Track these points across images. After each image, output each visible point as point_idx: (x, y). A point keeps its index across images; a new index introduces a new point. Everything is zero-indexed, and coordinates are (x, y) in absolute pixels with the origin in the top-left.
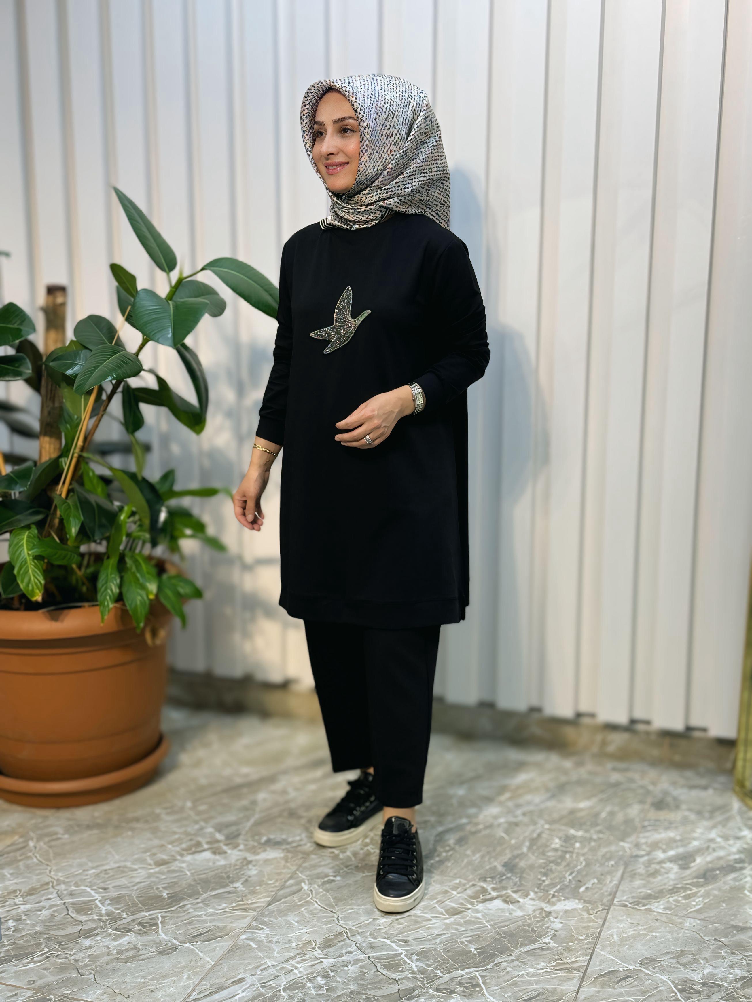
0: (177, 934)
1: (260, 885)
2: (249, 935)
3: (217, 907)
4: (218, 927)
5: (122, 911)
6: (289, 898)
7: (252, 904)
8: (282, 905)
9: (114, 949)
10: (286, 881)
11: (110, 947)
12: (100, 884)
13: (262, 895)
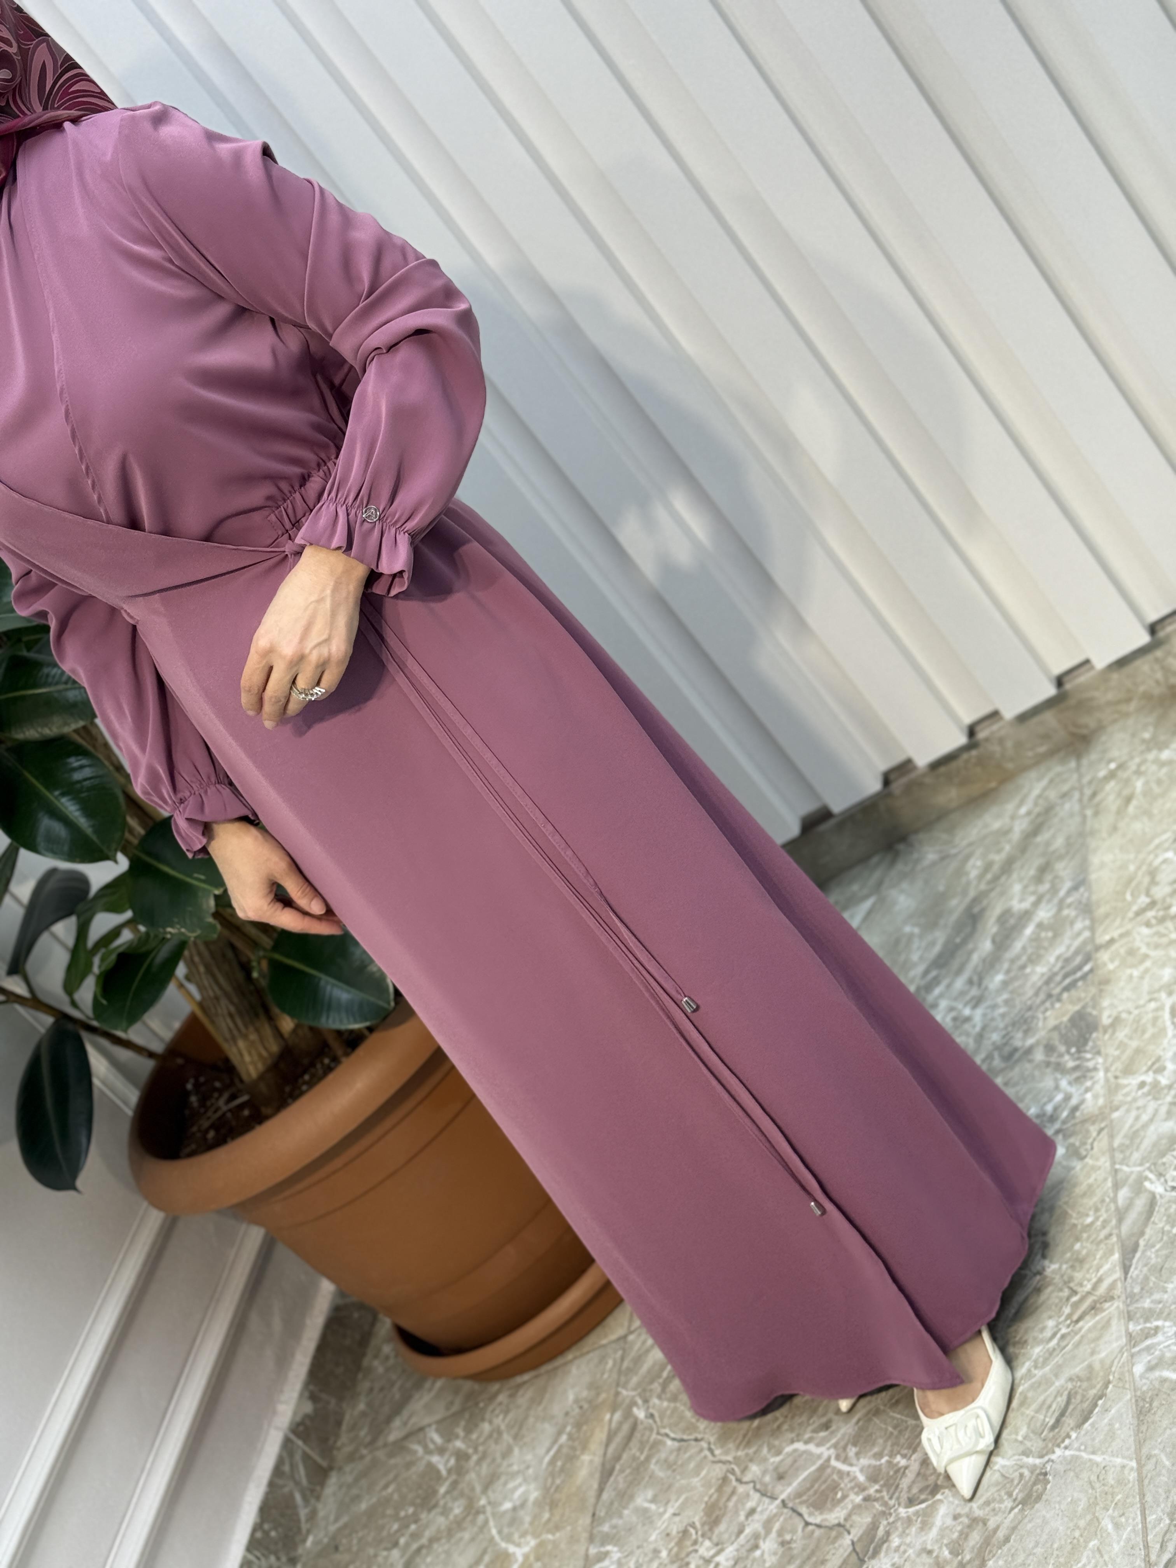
0: (1021, 1442)
1: (1078, 1239)
2: (1146, 1358)
3: (1041, 1336)
4: (1079, 1379)
5: (892, 1455)
6: (1149, 1231)
7: (1095, 1287)
8: (1148, 1253)
9: (940, 1548)
10: (1114, 1200)
11: (929, 1547)
12: (811, 1421)
13: (1098, 1257)
